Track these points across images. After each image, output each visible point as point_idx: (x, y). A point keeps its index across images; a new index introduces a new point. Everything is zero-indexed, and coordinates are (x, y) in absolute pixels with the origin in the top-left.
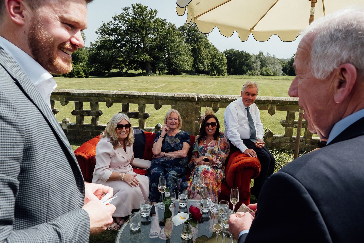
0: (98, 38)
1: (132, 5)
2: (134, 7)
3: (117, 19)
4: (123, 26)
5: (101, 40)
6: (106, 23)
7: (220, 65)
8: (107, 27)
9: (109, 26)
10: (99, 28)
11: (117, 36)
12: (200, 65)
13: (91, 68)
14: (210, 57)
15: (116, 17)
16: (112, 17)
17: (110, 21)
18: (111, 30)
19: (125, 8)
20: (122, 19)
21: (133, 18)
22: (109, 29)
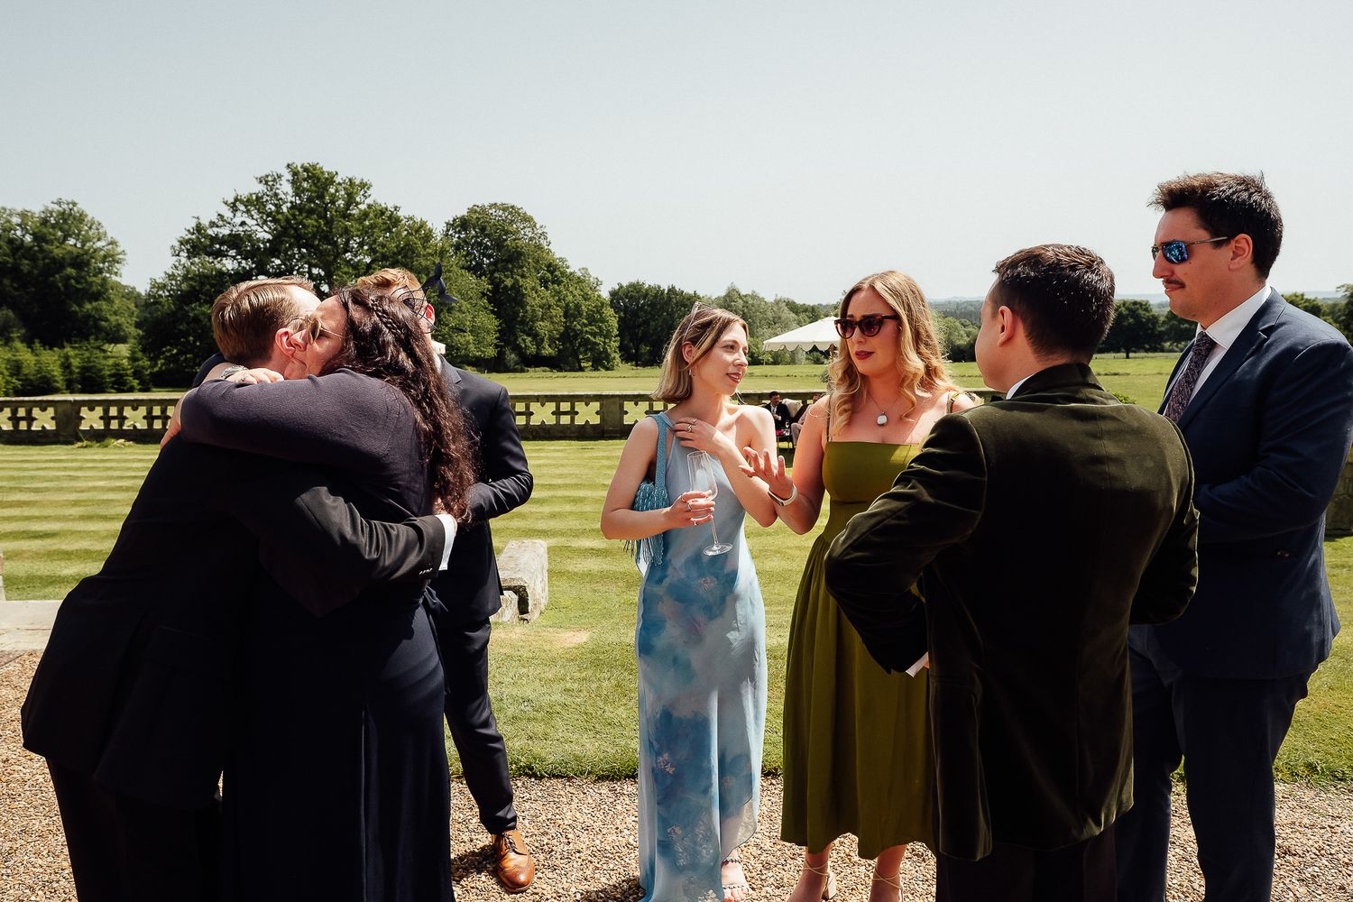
1: (288, 166)
2: (295, 174)
3: (242, 208)
4: (262, 228)
5: (188, 271)
6: (205, 222)
7: (595, 338)
8: (210, 232)
9: (214, 229)
10: (184, 235)
11: (242, 258)
12: (524, 340)
13: (154, 360)
14: (558, 312)
15: (238, 204)
16: (226, 203)
17: (219, 215)
18: (222, 241)
19: (267, 176)
20: (258, 210)
21: (294, 207)
22: (214, 239)
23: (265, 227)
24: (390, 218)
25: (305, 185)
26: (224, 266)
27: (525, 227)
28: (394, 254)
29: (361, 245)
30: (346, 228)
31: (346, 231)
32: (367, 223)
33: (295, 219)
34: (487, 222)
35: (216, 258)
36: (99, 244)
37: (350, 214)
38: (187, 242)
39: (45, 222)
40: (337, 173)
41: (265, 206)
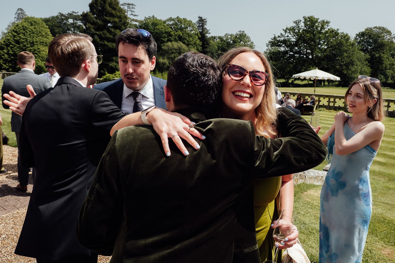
0: (268, 49)
1: (304, 17)
2: (305, 20)
3: (288, 31)
4: (293, 37)
5: (270, 51)
6: (277, 36)
8: (278, 39)
9: (279, 38)
10: (270, 40)
11: (286, 47)
12: (381, 77)
15: (287, 30)
16: (283, 30)
17: (281, 34)
18: (281, 42)
19: (297, 21)
20: (293, 32)
21: (304, 30)
22: (279, 41)
23: (294, 37)
24: (335, 33)
25: (308, 23)
26: (281, 49)
27: (387, 35)
28: (335, 45)
29: (324, 42)
30: (320, 37)
31: (320, 38)
32: (327, 35)
33: (303, 34)
34: (372, 33)
35: (279, 47)
36: (249, 43)
37: (322, 32)
38: (271, 42)
39: (236, 37)
40: (319, 19)
41: (295, 30)
